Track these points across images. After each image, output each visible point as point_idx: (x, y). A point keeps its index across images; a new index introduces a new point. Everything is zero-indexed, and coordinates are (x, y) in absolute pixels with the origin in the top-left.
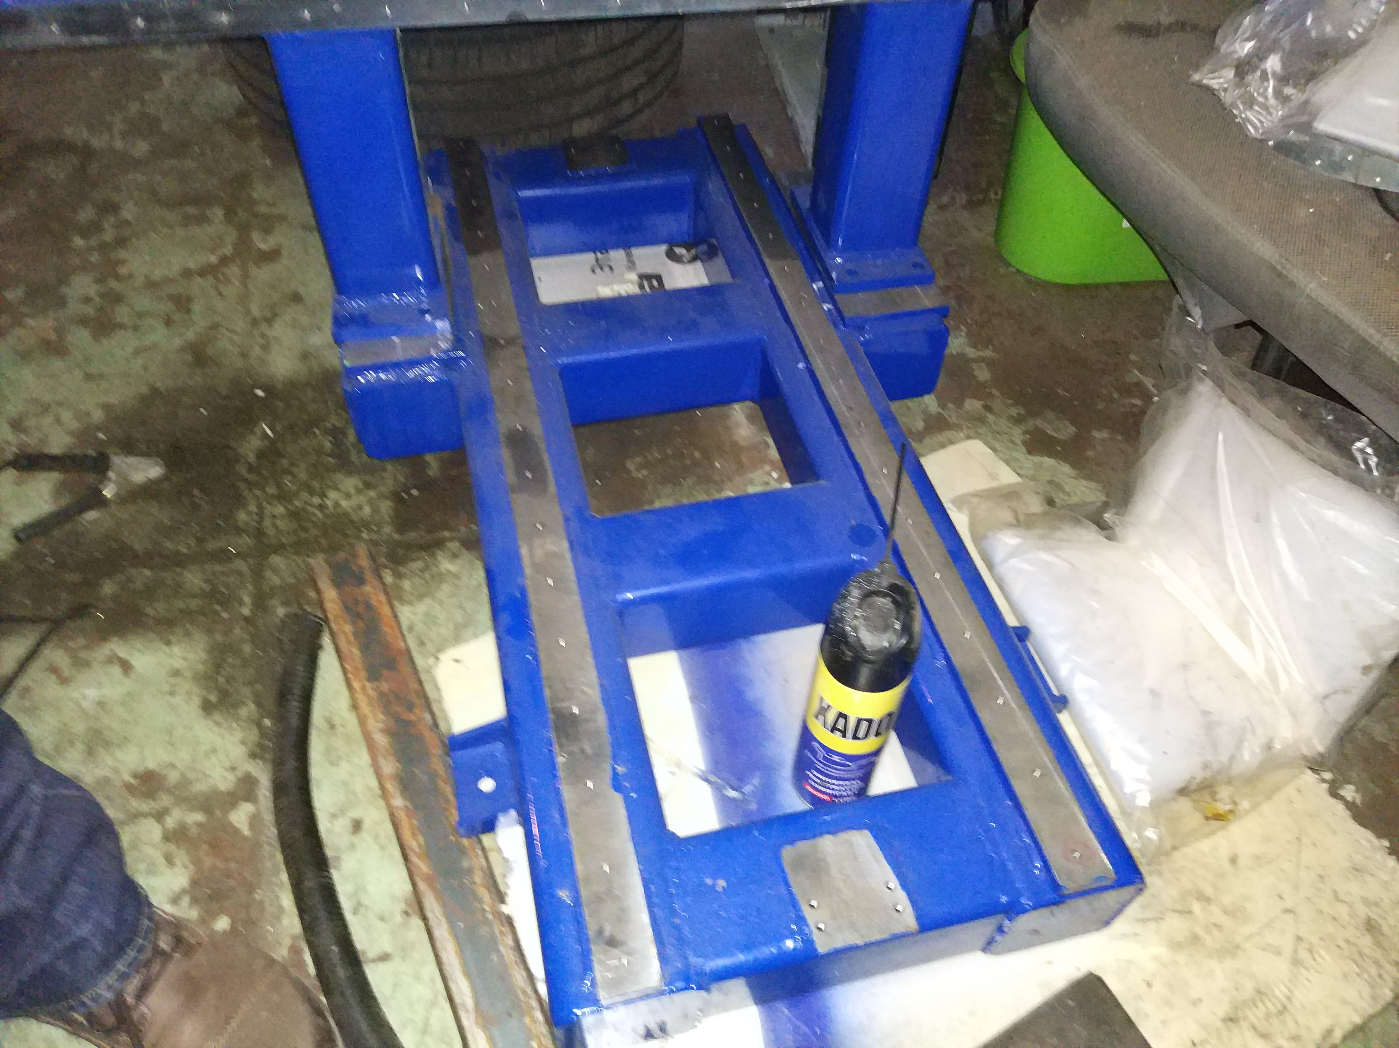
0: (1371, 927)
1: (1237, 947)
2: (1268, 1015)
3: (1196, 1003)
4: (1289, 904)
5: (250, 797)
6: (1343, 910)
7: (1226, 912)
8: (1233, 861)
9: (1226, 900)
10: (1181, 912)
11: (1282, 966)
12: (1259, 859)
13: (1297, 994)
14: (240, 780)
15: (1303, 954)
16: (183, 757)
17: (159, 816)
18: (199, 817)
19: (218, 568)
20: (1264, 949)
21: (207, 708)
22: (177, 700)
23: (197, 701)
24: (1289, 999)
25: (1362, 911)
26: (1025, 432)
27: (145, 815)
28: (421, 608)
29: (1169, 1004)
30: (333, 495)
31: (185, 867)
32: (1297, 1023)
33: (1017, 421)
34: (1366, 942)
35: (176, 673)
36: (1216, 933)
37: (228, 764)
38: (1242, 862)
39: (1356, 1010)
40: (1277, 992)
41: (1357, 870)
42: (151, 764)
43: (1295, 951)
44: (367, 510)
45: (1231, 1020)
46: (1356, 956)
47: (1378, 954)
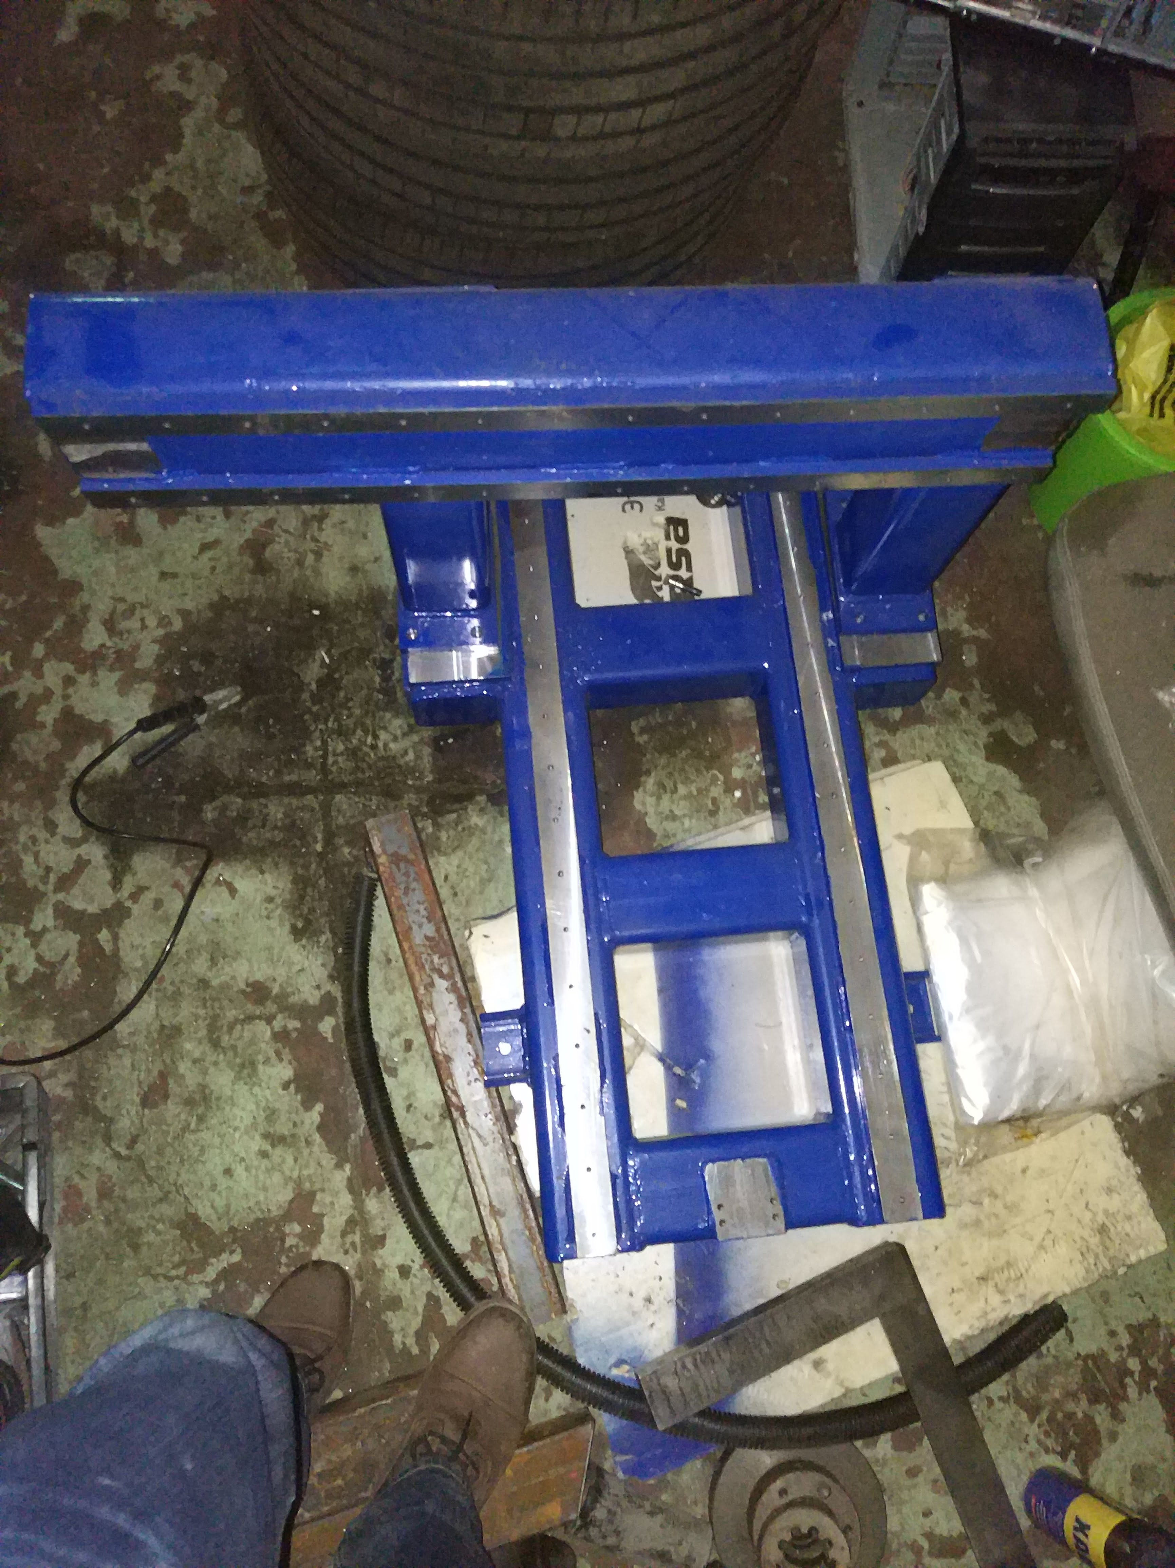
0: (1103, 1230)
1: (1005, 1231)
2: (1009, 1279)
3: (964, 1264)
4: (1051, 1206)
5: (331, 1012)
6: (1088, 1215)
7: (1006, 1207)
8: (1024, 1171)
9: (1009, 1198)
10: (974, 1203)
11: (1030, 1248)
12: (1042, 1173)
13: (1033, 1267)
14: (322, 997)
15: (1048, 1242)
16: (281, 973)
17: (269, 1020)
18: (297, 1024)
19: (295, 802)
20: (1022, 1236)
21: (297, 933)
22: (274, 923)
23: (287, 927)
24: (1027, 1271)
25: (1101, 1218)
26: (990, 735)
27: (260, 1018)
28: (455, 860)
29: (945, 1263)
30: (383, 736)
31: (290, 1063)
32: (1026, 1288)
33: (987, 719)
34: (1094, 1241)
35: (270, 899)
36: (993, 1220)
37: (314, 984)
38: (1029, 1172)
39: (1068, 1284)
40: (1020, 1265)
41: (1109, 1191)
42: (259, 976)
43: (1044, 1239)
44: (411, 756)
45: (983, 1279)
46: (1084, 1250)
47: (1100, 1250)
